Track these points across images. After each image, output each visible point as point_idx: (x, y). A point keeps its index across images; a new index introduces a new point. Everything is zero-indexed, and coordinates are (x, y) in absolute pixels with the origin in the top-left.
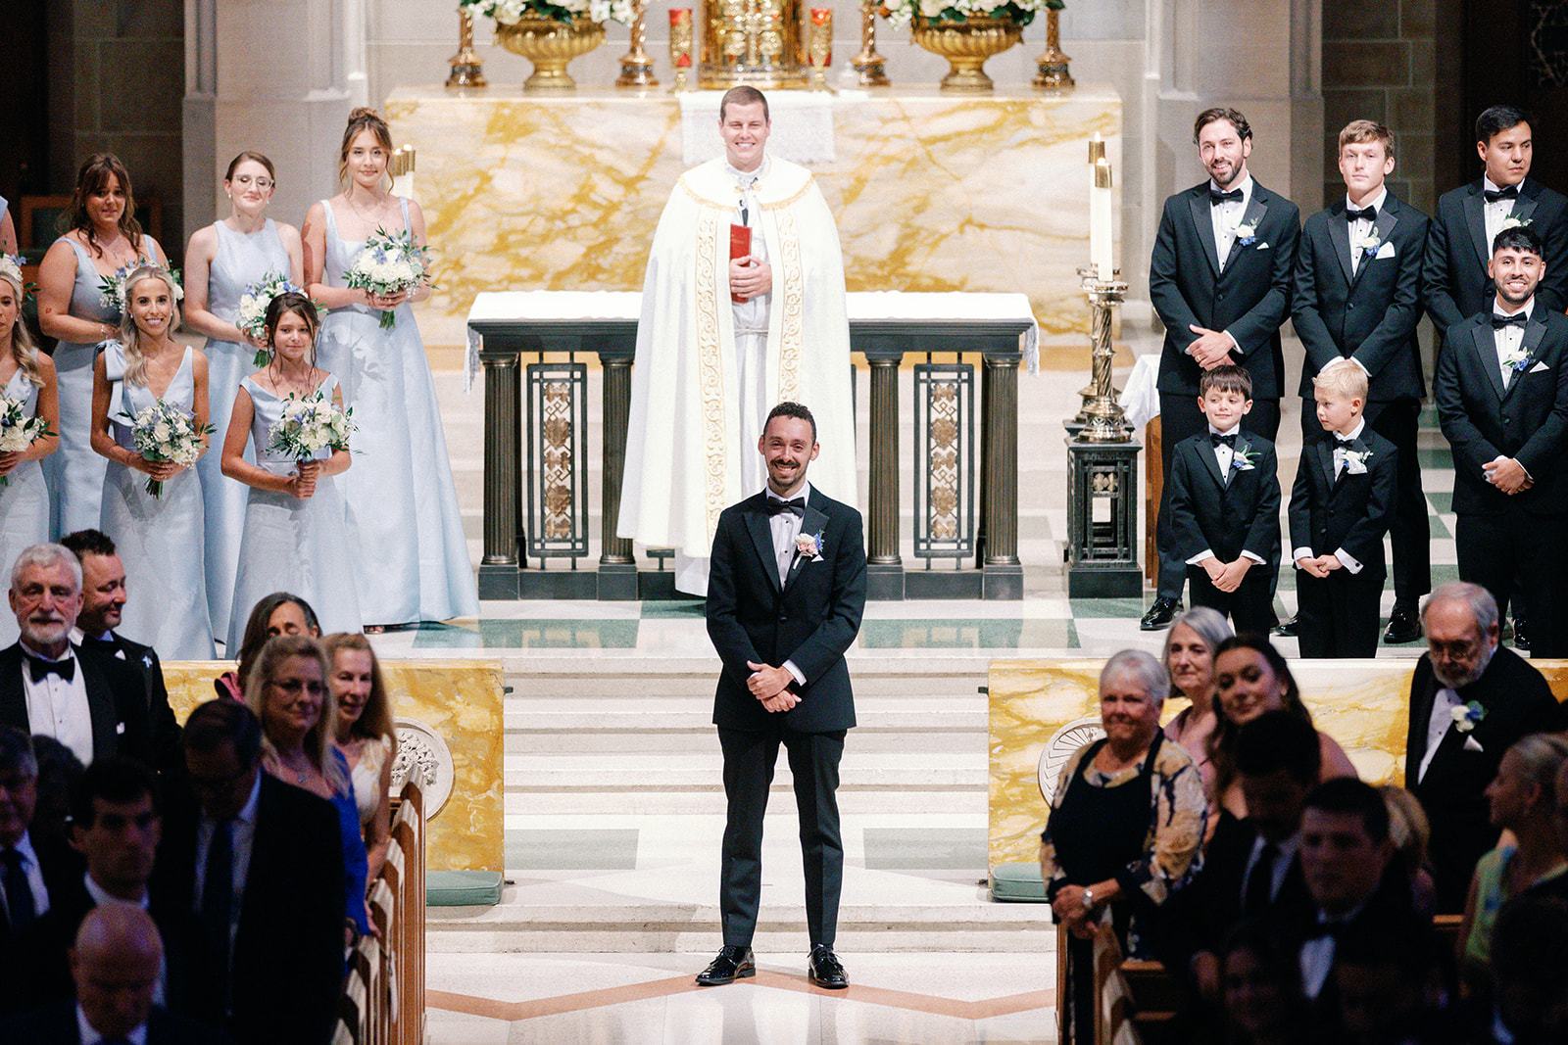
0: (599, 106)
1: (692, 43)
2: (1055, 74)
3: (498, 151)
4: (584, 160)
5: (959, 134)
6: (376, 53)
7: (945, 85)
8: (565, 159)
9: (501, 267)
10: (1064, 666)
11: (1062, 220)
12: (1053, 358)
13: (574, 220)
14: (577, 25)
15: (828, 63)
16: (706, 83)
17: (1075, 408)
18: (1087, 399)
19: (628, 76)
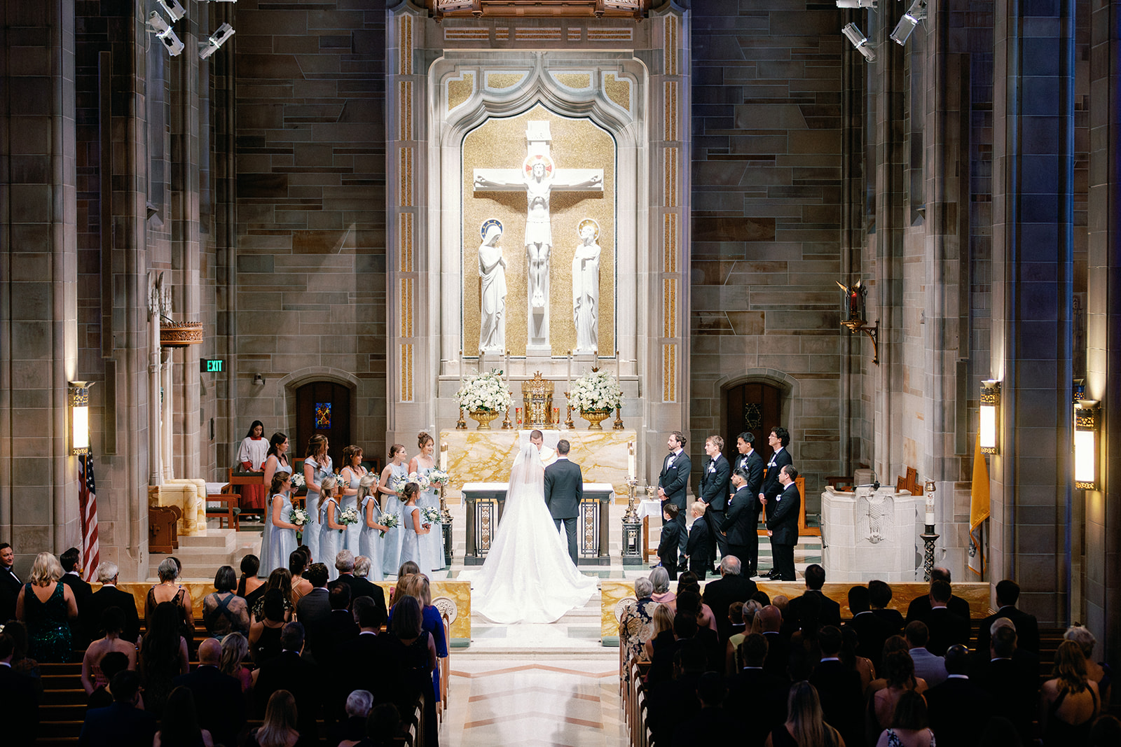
0: (497, 434)
1: (522, 417)
2: (619, 425)
3: (470, 446)
4: (493, 448)
5: (593, 441)
6: (438, 419)
7: (589, 428)
8: (488, 448)
9: (471, 477)
10: (622, 583)
11: (621, 464)
12: (618, 501)
13: (490, 464)
14: (491, 412)
15: (558, 422)
16: (526, 428)
17: (625, 514)
18: (628, 512)
19: (505, 426)
